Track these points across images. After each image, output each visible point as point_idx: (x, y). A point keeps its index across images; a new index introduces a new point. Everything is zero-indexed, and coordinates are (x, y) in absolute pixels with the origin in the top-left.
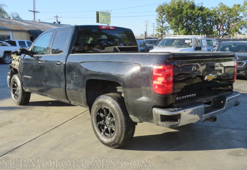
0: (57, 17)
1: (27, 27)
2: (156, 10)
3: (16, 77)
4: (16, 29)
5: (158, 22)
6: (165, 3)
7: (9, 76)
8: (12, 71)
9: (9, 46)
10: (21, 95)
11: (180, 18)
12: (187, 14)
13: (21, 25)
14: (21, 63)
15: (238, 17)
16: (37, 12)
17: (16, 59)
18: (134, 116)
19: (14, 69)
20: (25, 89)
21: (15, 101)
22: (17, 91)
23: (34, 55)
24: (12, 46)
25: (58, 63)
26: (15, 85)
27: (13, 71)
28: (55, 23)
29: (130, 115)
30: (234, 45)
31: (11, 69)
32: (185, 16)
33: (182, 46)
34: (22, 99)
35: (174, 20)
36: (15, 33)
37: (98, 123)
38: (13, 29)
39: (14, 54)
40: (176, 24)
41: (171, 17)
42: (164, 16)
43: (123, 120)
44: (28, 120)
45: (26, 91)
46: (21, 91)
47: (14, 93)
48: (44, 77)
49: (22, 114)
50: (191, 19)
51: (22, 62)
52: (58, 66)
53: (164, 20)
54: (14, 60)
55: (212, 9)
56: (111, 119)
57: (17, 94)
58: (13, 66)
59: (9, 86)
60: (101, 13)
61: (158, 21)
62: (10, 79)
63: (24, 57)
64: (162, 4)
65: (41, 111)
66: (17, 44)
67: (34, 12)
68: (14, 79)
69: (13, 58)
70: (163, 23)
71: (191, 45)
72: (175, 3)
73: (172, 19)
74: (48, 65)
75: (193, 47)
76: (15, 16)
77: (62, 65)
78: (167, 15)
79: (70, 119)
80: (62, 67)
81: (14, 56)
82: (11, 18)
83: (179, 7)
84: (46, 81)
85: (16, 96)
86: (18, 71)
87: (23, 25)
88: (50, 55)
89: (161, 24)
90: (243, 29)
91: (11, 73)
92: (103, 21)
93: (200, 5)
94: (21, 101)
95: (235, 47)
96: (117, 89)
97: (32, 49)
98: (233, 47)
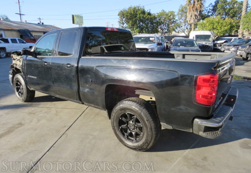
0: (40, 19)
1: (15, 26)
2: (118, 14)
3: (19, 77)
4: (8, 28)
5: (120, 24)
6: (124, 9)
7: (11, 75)
8: (13, 70)
9: (3, 43)
10: (26, 93)
11: (135, 20)
12: (140, 18)
13: (11, 25)
14: (24, 64)
15: (174, 20)
16: (23, 15)
17: (17, 59)
18: (167, 124)
19: (16, 68)
20: (30, 87)
21: (20, 98)
22: (21, 89)
23: (38, 56)
24: (5, 43)
25: (69, 66)
26: (19, 83)
27: (15, 70)
28: (39, 23)
29: (161, 123)
30: (185, 41)
31: (13, 68)
32: (139, 19)
33: (148, 43)
34: (27, 97)
35: (130, 22)
36: (6, 32)
37: (120, 128)
38: (4, 28)
39: (14, 54)
40: (132, 25)
41: (129, 20)
42: (124, 19)
43: (153, 128)
44: (39, 121)
45: (30, 89)
46: (26, 90)
47: (18, 91)
48: (52, 78)
49: (30, 113)
50: (142, 21)
51: (25, 62)
52: (68, 68)
53: (124, 22)
54: (14, 59)
55: (157, 14)
56: (136, 124)
57: (21, 92)
58: (14, 66)
59: (12, 84)
60: (76, 16)
61: (120, 22)
62: (13, 78)
63: (26, 58)
64: (122, 10)
65: (48, 107)
66: (10, 41)
67: (20, 14)
68: (17, 78)
69: (13, 57)
70: (123, 24)
71: (154, 42)
72: (132, 9)
73: (129, 21)
74: (56, 67)
75: (156, 43)
76: (5, 18)
77: (74, 68)
78: (126, 18)
79: (79, 116)
80: (74, 70)
81: (14, 56)
82: (2, 20)
83: (134, 12)
84: (54, 83)
85: (20, 94)
86: (21, 70)
87: (13, 25)
88: (57, 57)
89: (122, 25)
90: (177, 29)
91: (13, 72)
92: (78, 22)
93: (148, 11)
94: (26, 98)
95: (186, 43)
96: (135, 92)
97: (34, 50)
98: (184, 43)
